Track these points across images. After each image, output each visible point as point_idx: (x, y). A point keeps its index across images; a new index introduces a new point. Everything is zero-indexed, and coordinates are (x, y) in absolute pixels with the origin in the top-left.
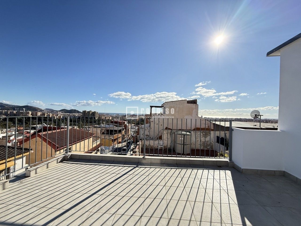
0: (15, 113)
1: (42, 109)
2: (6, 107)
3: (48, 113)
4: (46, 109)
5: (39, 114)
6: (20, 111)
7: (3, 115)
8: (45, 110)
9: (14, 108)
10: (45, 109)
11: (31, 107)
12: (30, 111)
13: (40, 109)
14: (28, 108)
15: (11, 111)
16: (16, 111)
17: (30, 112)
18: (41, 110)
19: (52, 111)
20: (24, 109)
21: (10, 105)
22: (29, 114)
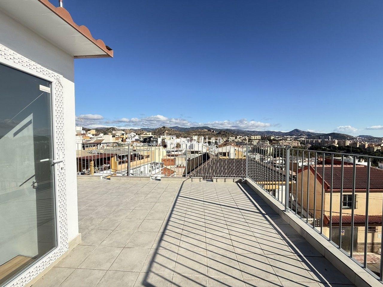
0: (320, 142)
1: (353, 136)
2: (313, 135)
3: (362, 142)
4: (360, 136)
5: (348, 143)
6: (325, 140)
7: (309, 144)
8: (358, 138)
9: (319, 136)
10: (358, 136)
11: (338, 134)
12: (336, 139)
13: (350, 136)
14: (334, 135)
15: (316, 140)
16: (321, 140)
17: (336, 141)
18: (351, 138)
19: (370, 139)
20: (330, 137)
21: (316, 134)
22: (335, 143)
